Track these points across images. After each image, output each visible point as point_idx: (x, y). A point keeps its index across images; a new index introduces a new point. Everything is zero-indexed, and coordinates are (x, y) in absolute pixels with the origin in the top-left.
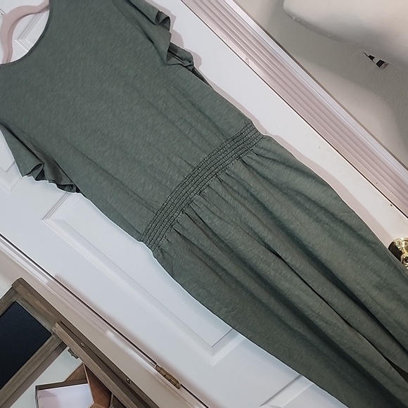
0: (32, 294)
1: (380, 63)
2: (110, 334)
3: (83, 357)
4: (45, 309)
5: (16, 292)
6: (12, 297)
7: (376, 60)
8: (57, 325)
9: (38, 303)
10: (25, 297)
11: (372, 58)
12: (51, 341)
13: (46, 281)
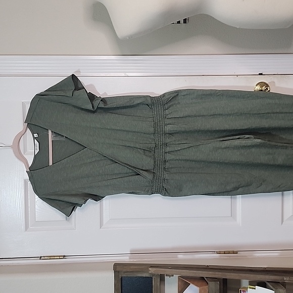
0: (126, 266)
1: (185, 21)
2: (180, 256)
3: (176, 273)
4: (138, 267)
5: (119, 272)
6: (118, 276)
7: (182, 22)
8: (150, 269)
9: (132, 267)
10: (125, 270)
11: (179, 22)
12: (155, 281)
13: (128, 257)
